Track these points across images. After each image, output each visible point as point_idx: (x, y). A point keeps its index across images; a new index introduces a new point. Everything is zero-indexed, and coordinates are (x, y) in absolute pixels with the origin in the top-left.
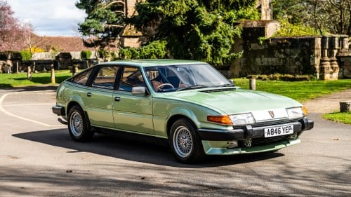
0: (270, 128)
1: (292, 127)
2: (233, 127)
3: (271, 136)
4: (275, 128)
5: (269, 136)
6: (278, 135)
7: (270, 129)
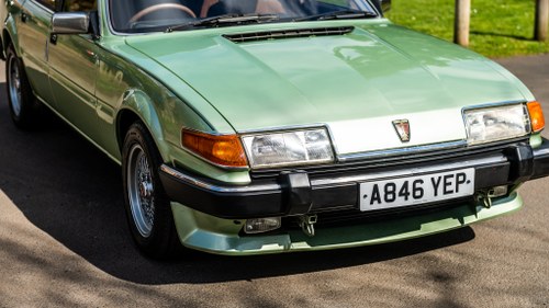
0: (381, 180)
1: (470, 174)
2: (251, 174)
3: (384, 205)
4: (399, 179)
5: (376, 206)
6: (411, 201)
7: (381, 185)
